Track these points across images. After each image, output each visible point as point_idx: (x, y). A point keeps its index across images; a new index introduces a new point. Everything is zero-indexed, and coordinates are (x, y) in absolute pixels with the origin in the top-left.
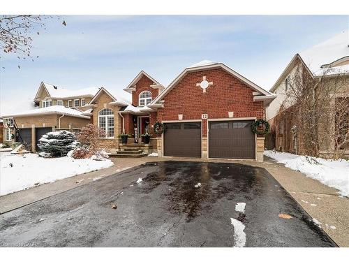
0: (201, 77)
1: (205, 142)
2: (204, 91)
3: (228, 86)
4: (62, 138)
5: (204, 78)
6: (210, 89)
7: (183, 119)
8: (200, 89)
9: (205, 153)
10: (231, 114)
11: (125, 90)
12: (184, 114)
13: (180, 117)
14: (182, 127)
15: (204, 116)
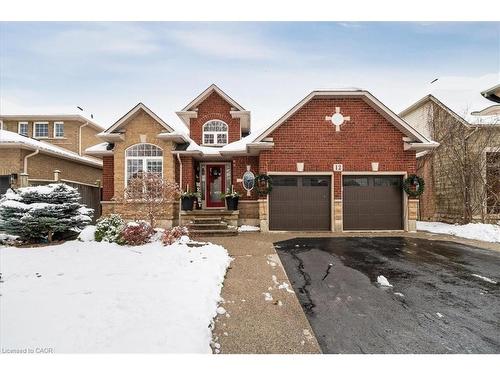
0: (333, 107)
1: (337, 206)
2: (338, 129)
3: (371, 125)
4: (60, 200)
5: (338, 109)
6: (345, 127)
7: (304, 170)
8: (330, 126)
9: (337, 223)
10: (375, 166)
11: (179, 114)
12: (306, 162)
13: (300, 166)
14: (300, 183)
15: (338, 167)
